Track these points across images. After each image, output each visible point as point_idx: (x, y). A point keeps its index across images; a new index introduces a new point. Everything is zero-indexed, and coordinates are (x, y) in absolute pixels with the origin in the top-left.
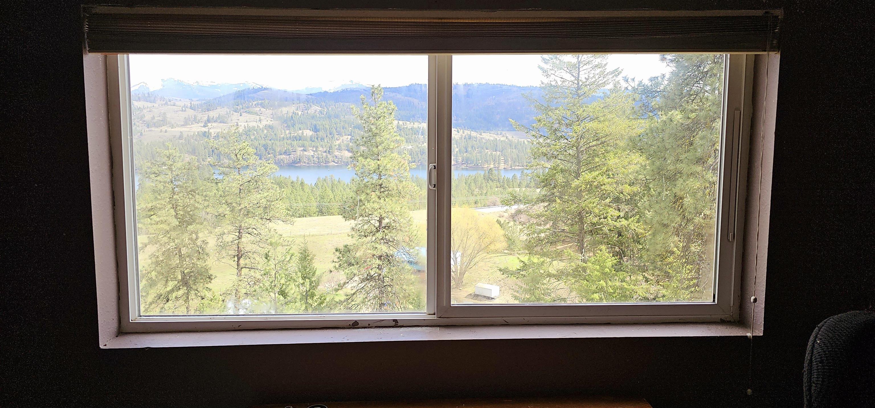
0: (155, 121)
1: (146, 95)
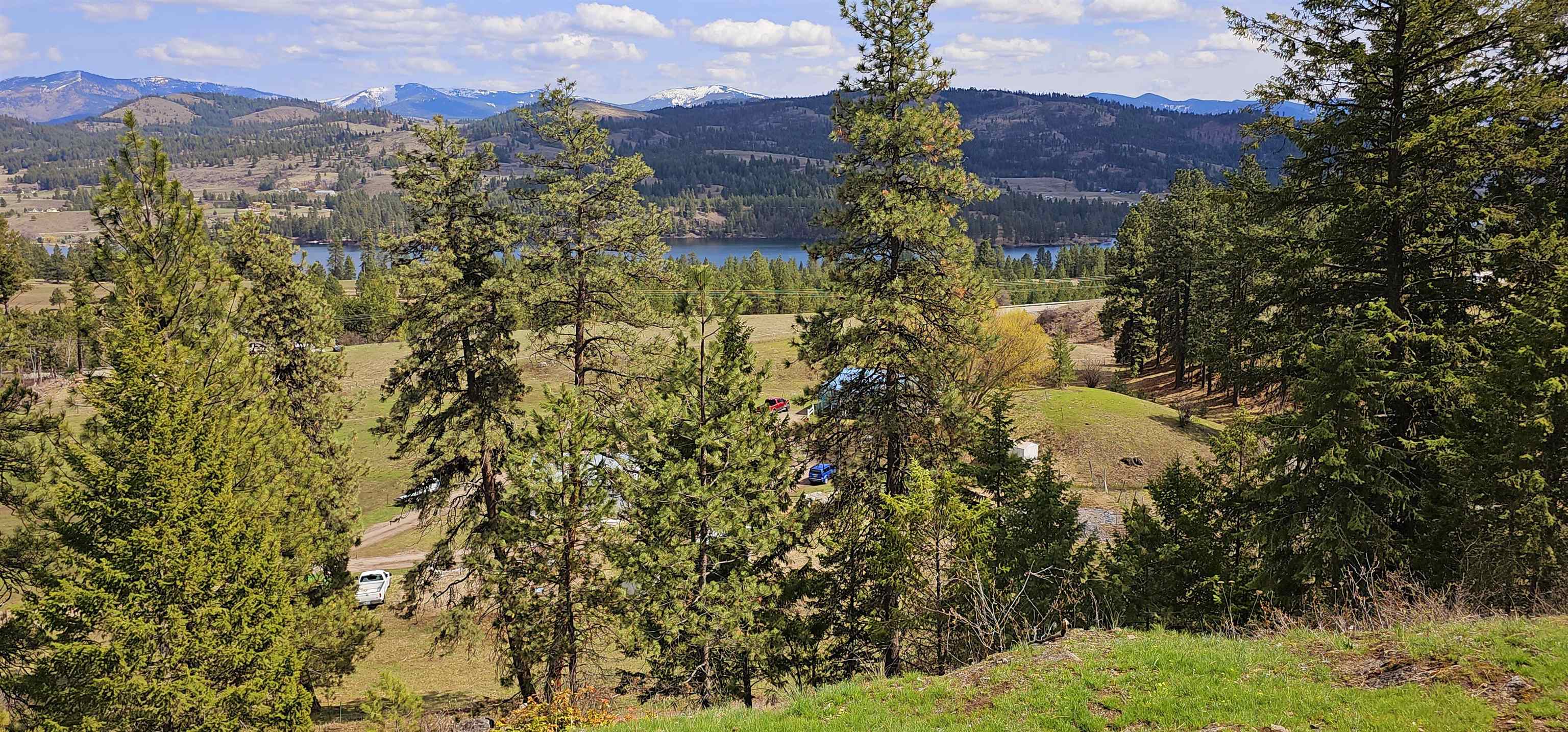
0: (385, 157)
1: (371, 113)
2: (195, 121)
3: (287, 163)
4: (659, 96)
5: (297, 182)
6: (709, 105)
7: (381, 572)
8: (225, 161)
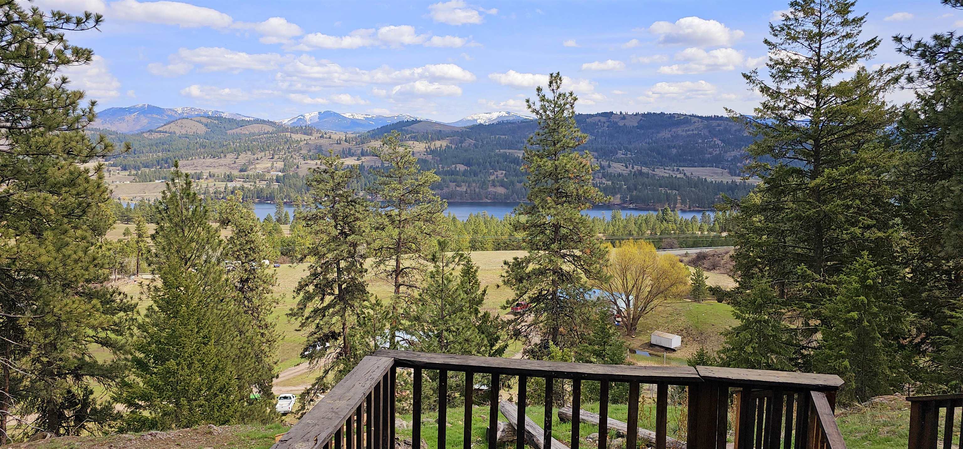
0: (311, 153)
1: (304, 128)
2: (207, 133)
3: (255, 156)
4: (470, 118)
5: (262, 166)
6: (499, 123)
7: (291, 395)
8: (222, 155)
